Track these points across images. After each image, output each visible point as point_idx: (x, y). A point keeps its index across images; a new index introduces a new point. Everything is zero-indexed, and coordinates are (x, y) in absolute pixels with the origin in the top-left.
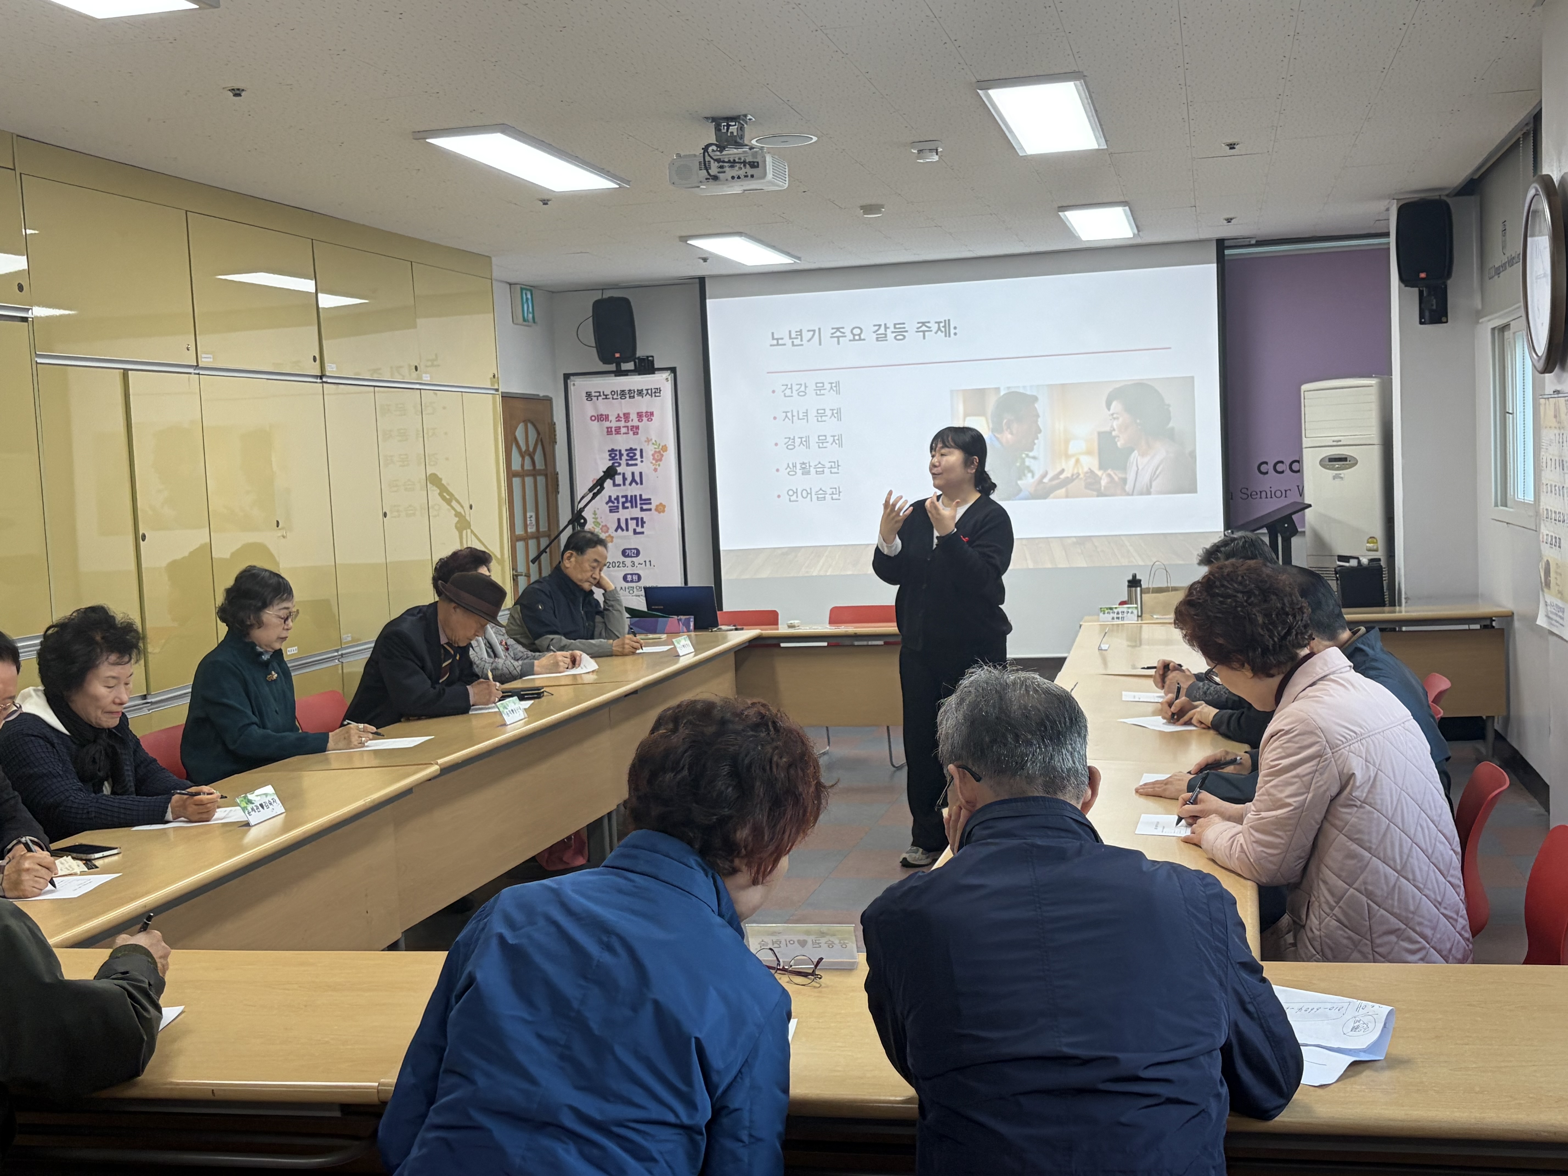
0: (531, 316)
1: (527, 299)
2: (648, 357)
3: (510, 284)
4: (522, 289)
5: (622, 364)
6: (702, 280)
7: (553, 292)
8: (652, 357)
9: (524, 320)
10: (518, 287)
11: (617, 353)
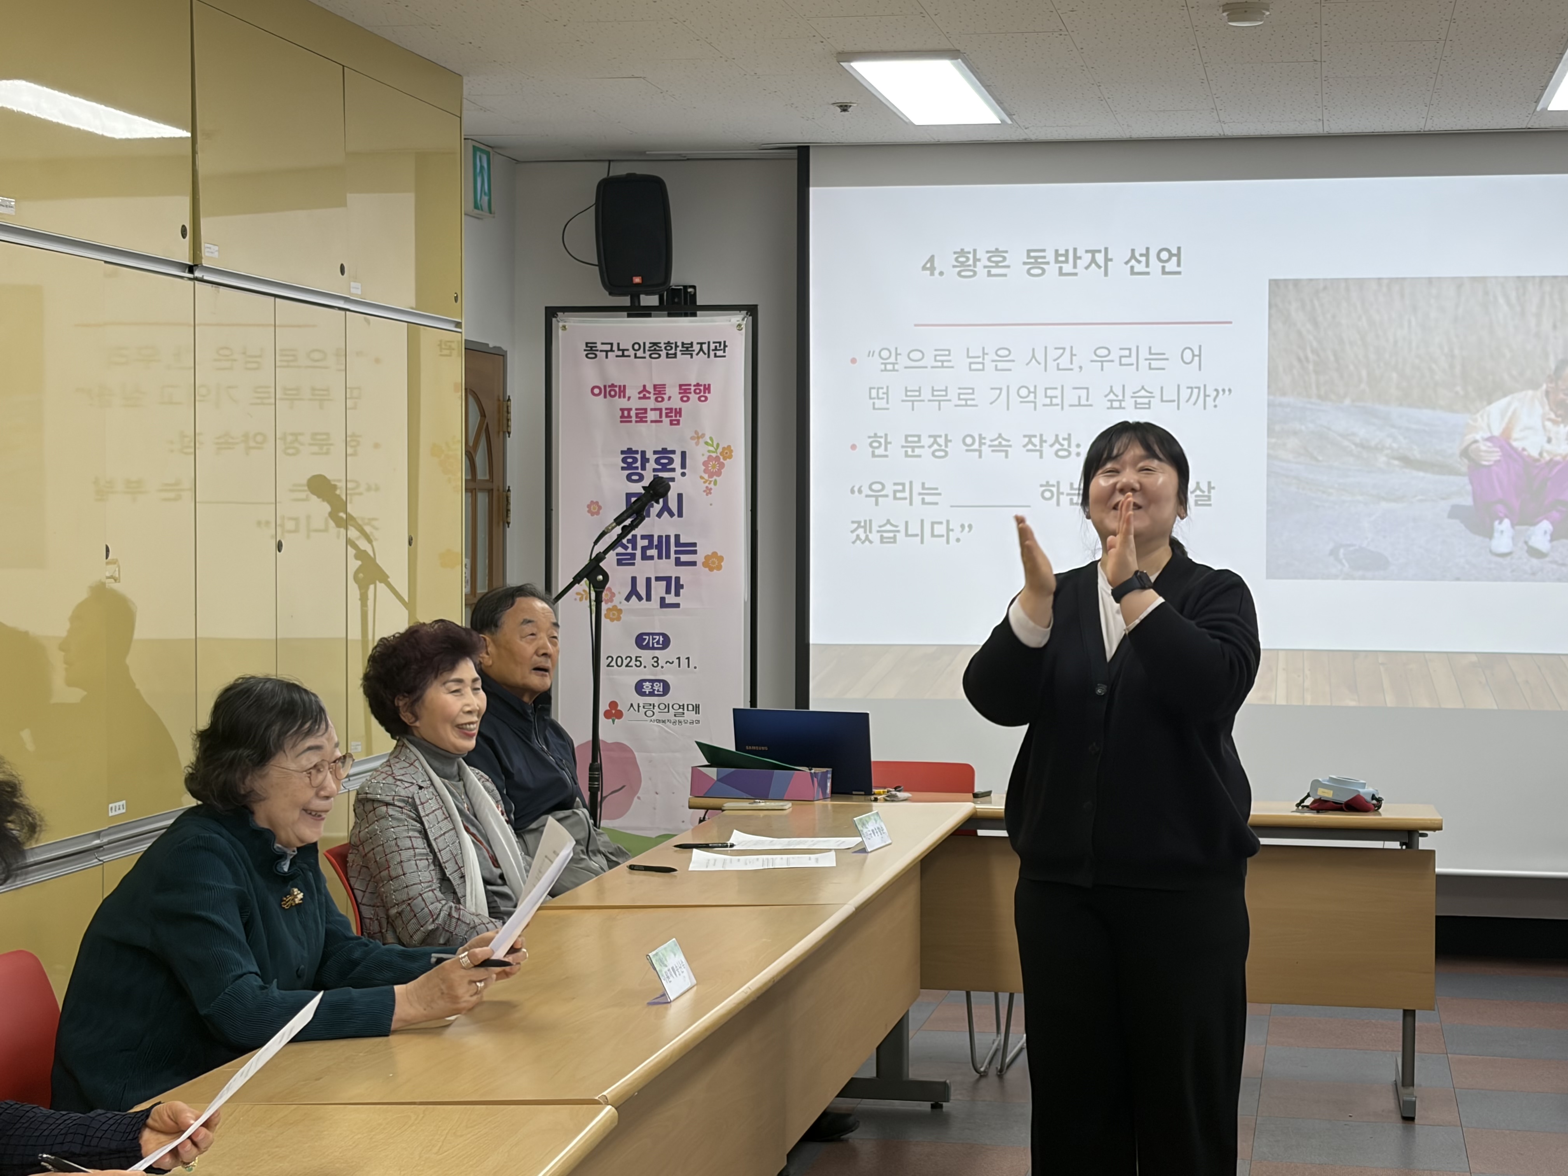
0: (486, 198)
1: (482, 167)
2: (685, 287)
4: (475, 150)
6: (804, 151)
7: (519, 162)
9: (476, 206)
10: (470, 146)
11: (637, 276)
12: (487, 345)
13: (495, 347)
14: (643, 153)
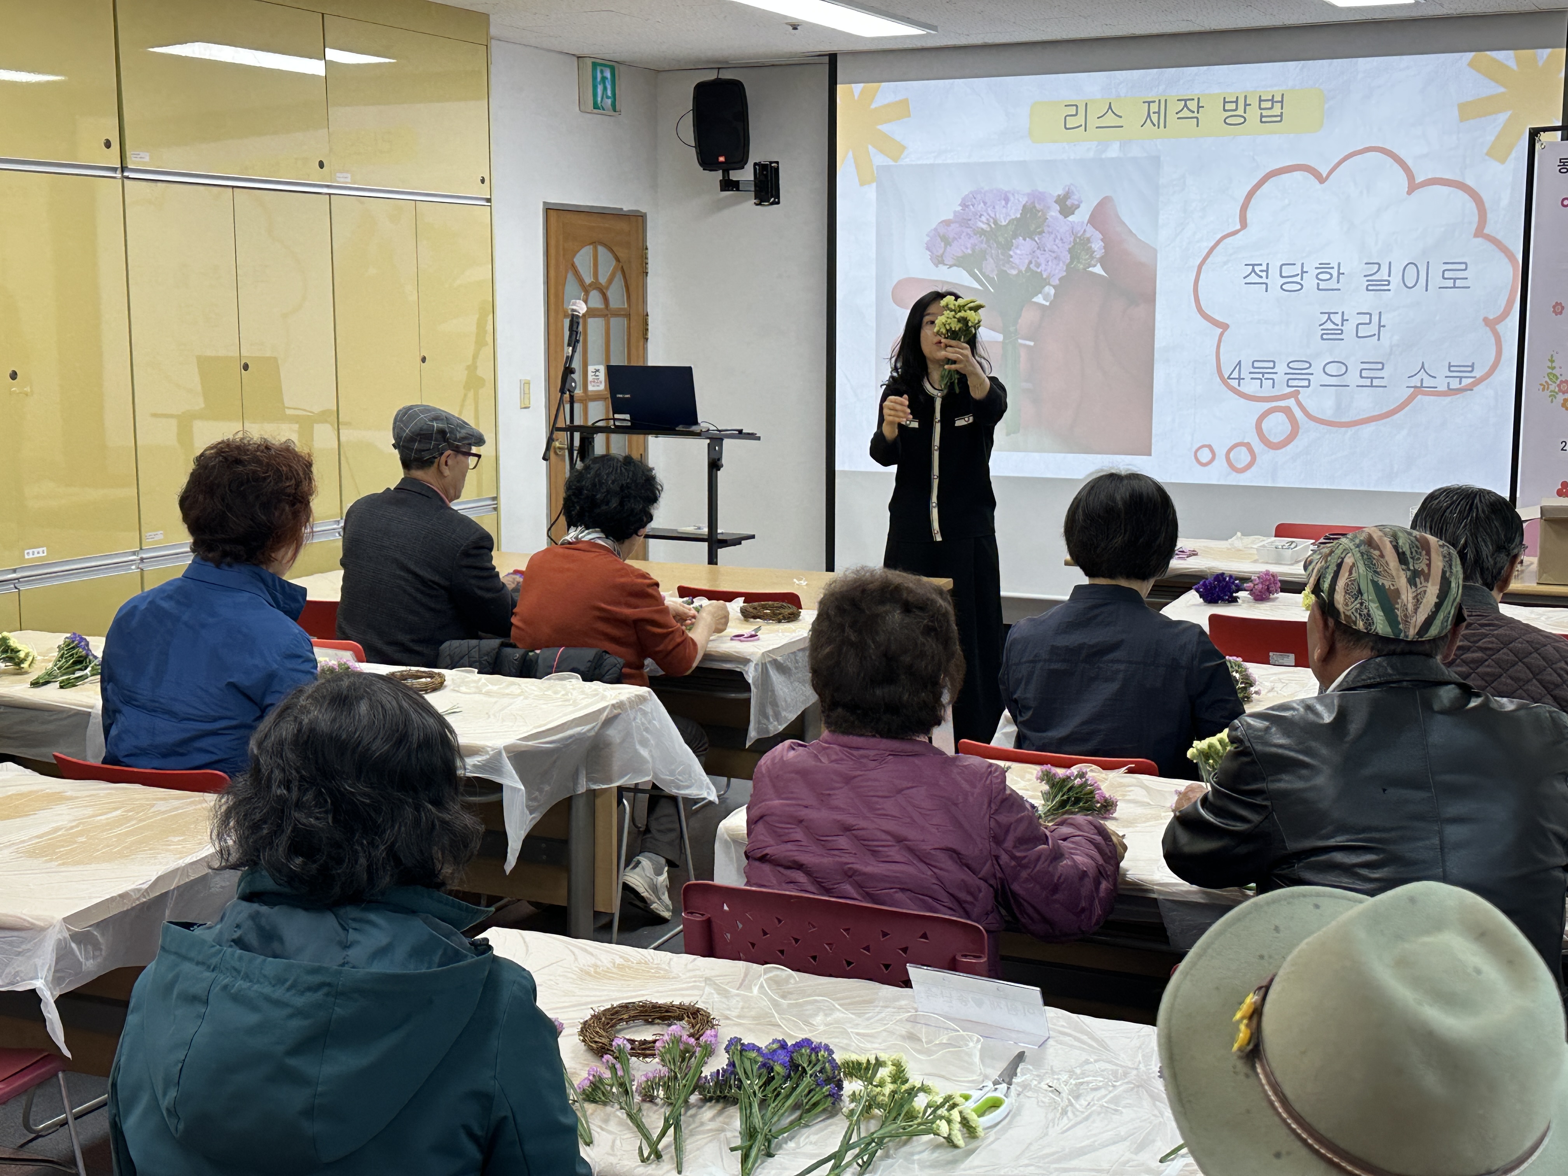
0: (609, 101)
1: (604, 79)
2: (771, 163)
3: (578, 57)
4: (595, 65)
5: (731, 172)
6: (833, 58)
7: (659, 71)
8: (777, 163)
9: (596, 106)
10: (589, 62)
11: (721, 156)
12: (622, 209)
13: (629, 211)
14: (727, 62)
